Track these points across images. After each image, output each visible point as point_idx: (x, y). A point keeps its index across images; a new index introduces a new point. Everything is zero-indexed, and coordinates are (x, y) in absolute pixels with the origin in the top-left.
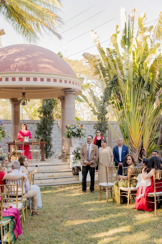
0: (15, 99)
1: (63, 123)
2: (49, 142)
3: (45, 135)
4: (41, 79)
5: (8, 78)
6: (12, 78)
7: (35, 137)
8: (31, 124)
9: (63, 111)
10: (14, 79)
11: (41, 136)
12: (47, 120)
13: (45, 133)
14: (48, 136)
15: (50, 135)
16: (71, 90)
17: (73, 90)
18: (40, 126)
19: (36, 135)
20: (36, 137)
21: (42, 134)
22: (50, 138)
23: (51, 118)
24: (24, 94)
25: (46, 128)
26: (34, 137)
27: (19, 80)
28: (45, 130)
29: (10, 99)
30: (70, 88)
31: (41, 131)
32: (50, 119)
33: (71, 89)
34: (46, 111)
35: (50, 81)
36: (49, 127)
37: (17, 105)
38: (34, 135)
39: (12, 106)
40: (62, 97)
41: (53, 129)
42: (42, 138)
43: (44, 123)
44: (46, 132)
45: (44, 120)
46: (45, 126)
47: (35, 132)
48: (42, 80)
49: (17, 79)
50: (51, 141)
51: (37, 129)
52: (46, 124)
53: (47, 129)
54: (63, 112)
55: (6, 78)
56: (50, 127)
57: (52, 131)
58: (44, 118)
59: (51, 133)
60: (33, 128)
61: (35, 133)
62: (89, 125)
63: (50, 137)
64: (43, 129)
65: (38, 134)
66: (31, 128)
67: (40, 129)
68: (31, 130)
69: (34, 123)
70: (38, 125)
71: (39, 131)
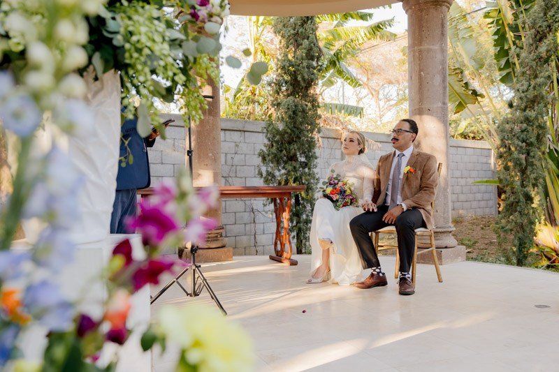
1: (421, 101)
3: (297, 166)
7: (261, 174)
8: (236, 132)
9: (425, 47)
12: (304, 111)
13: (293, 158)
14: (307, 170)
15: (313, 166)
18: (282, 134)
19: (264, 168)
22: (313, 176)
31: (284, 152)
43: (295, 123)
45: (294, 111)
46: (297, 132)
47: (260, 154)
51: (265, 146)
52: (301, 124)
54: (420, 51)
58: (294, 101)
60: (241, 145)
61: (259, 160)
63: (315, 170)
64: (289, 143)
66: (237, 146)
67: (277, 142)
68: (236, 153)
69: (244, 131)
70: (270, 129)
71: (275, 152)
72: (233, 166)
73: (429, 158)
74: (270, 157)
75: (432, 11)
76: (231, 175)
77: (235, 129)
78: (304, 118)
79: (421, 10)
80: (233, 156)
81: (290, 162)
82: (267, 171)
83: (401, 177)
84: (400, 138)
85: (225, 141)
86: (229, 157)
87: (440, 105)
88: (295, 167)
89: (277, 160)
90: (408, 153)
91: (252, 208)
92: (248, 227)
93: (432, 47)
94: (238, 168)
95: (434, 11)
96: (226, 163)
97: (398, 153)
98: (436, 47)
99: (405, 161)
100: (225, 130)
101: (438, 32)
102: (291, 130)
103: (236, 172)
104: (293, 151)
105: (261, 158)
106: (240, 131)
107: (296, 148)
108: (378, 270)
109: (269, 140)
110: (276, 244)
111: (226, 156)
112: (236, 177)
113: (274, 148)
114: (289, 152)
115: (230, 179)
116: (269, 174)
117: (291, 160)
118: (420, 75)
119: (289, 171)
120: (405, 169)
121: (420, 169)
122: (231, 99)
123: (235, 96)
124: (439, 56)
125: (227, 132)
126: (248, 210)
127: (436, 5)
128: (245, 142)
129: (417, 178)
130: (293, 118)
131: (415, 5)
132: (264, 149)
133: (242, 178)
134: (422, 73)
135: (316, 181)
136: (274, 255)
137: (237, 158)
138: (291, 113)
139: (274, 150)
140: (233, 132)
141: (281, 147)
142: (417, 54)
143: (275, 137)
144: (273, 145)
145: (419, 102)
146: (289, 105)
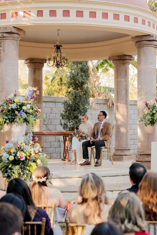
0: (36, 60)
3: (78, 121)
4: (103, 13)
5: (42, 11)
6: (50, 11)
7: (61, 124)
8: (51, 103)
9: (119, 80)
10: (53, 13)
11: (70, 123)
12: (80, 96)
16: (151, 39)
17: (154, 39)
18: (69, 105)
19: (63, 122)
20: (63, 124)
23: (86, 93)
24: (58, 47)
25: (79, 109)
26: (59, 123)
27: (64, 15)
29: (26, 60)
30: (149, 35)
33: (153, 36)
34: (77, 82)
35: (119, 19)
37: (38, 69)
38: (59, 120)
39: (30, 71)
40: (118, 56)
41: (88, 110)
43: (76, 102)
45: (75, 97)
46: (77, 106)
47: (61, 115)
48: (105, 15)
49: (59, 13)
51: (63, 111)
52: (79, 102)
55: (38, 11)
58: (75, 92)
60: (54, 109)
61: (61, 118)
62: (134, 106)
64: (74, 110)
66: (52, 109)
67: (69, 110)
69: (55, 102)
70: (66, 104)
71: (68, 115)
72: (49, 119)
73: (109, 124)
74: (65, 117)
75: (122, 66)
77: (51, 101)
78: (80, 99)
79: (118, 66)
80: (50, 114)
81: (74, 119)
82: (64, 123)
83: (100, 130)
84: (100, 117)
85: (46, 107)
86: (48, 115)
87: (124, 101)
88: (76, 122)
89: (68, 118)
90: (103, 122)
91: (59, 140)
92: (57, 149)
93: (121, 80)
94: (52, 120)
95: (123, 67)
96: (46, 118)
97: (100, 122)
98: (123, 80)
99: (102, 125)
100: (46, 102)
101: (124, 74)
102: (74, 105)
103: (51, 122)
104: (76, 114)
105: (61, 117)
106: (53, 102)
107: (77, 113)
108: (87, 160)
109: (65, 109)
110: (64, 154)
111: (46, 114)
112: (51, 125)
113: (67, 113)
114: (74, 114)
115: (48, 126)
116: (65, 124)
117: (75, 118)
119: (74, 124)
120: (101, 127)
121: (106, 128)
122: (50, 83)
123: (52, 81)
124: (124, 83)
125: (47, 103)
126: (57, 141)
127: (123, 64)
128: (56, 108)
129: (105, 131)
130: (75, 100)
131: (116, 64)
132: (63, 113)
133: (54, 125)
134: (118, 90)
136: (63, 158)
137: (52, 115)
138: (74, 98)
139: (67, 114)
140: (50, 103)
141: (70, 112)
142: (116, 82)
143: (68, 108)
144: (67, 111)
145: (117, 100)
146: (73, 94)
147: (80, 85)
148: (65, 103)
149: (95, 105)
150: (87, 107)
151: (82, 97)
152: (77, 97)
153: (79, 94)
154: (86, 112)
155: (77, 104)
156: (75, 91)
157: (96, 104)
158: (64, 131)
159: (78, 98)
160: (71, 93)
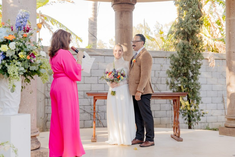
2: (194, 92)
3: (186, 79)
7: (168, 83)
8: (161, 58)
9: (232, 18)
11: (178, 81)
12: (190, 48)
13: (186, 74)
14: (192, 81)
15: (196, 79)
18: (177, 60)
19: (169, 79)
20: (169, 82)
21: (180, 76)
22: (197, 84)
23: (197, 44)
25: (188, 64)
26: (165, 82)
28: (185, 68)
31: (179, 71)
32: (197, 46)
36: (194, 63)
39: (116, 15)
41: (202, 66)
42: (180, 85)
43: (184, 55)
44: (187, 72)
45: (183, 48)
46: (186, 60)
47: (167, 73)
50: (198, 89)
51: (170, 68)
52: (188, 55)
53: (190, 67)
54: (230, 20)
56: (196, 61)
57: (199, 70)
59: (197, 73)
60: (164, 65)
61: (167, 75)
63: (196, 82)
64: (183, 66)
65: (172, 77)
66: (162, 66)
67: (176, 66)
68: (161, 70)
69: (166, 58)
70: (172, 58)
71: (174, 71)
72: (159, 77)
76: (158, 82)
77: (161, 56)
80: (159, 72)
81: (182, 77)
82: (171, 82)
85: (154, 63)
86: (157, 72)
88: (185, 80)
89: (175, 76)
91: (170, 102)
92: (168, 112)
94: (162, 79)
96: (155, 76)
100: (155, 57)
102: (182, 59)
103: (161, 81)
104: (184, 70)
106: (163, 57)
109: (172, 64)
111: (155, 72)
112: (161, 84)
113: (174, 69)
118: (229, 33)
119: (182, 82)
125: (155, 58)
126: (168, 103)
128: (166, 64)
130: (183, 52)
132: (170, 69)
134: (230, 32)
135: (198, 88)
137: (161, 73)
138: (182, 50)
140: (159, 58)
141: (177, 68)
142: (228, 22)
143: (175, 63)
144: (174, 67)
145: (229, 48)
146: (180, 45)
147: (190, 34)
148: (172, 56)
149: (213, 60)
150: (200, 62)
151: (192, 49)
152: (185, 49)
153: (188, 45)
154: (200, 68)
155: (186, 58)
156: (184, 42)
157: (215, 59)
158: (170, 91)
159: (187, 50)
160: (178, 44)
